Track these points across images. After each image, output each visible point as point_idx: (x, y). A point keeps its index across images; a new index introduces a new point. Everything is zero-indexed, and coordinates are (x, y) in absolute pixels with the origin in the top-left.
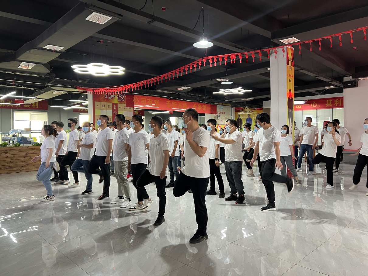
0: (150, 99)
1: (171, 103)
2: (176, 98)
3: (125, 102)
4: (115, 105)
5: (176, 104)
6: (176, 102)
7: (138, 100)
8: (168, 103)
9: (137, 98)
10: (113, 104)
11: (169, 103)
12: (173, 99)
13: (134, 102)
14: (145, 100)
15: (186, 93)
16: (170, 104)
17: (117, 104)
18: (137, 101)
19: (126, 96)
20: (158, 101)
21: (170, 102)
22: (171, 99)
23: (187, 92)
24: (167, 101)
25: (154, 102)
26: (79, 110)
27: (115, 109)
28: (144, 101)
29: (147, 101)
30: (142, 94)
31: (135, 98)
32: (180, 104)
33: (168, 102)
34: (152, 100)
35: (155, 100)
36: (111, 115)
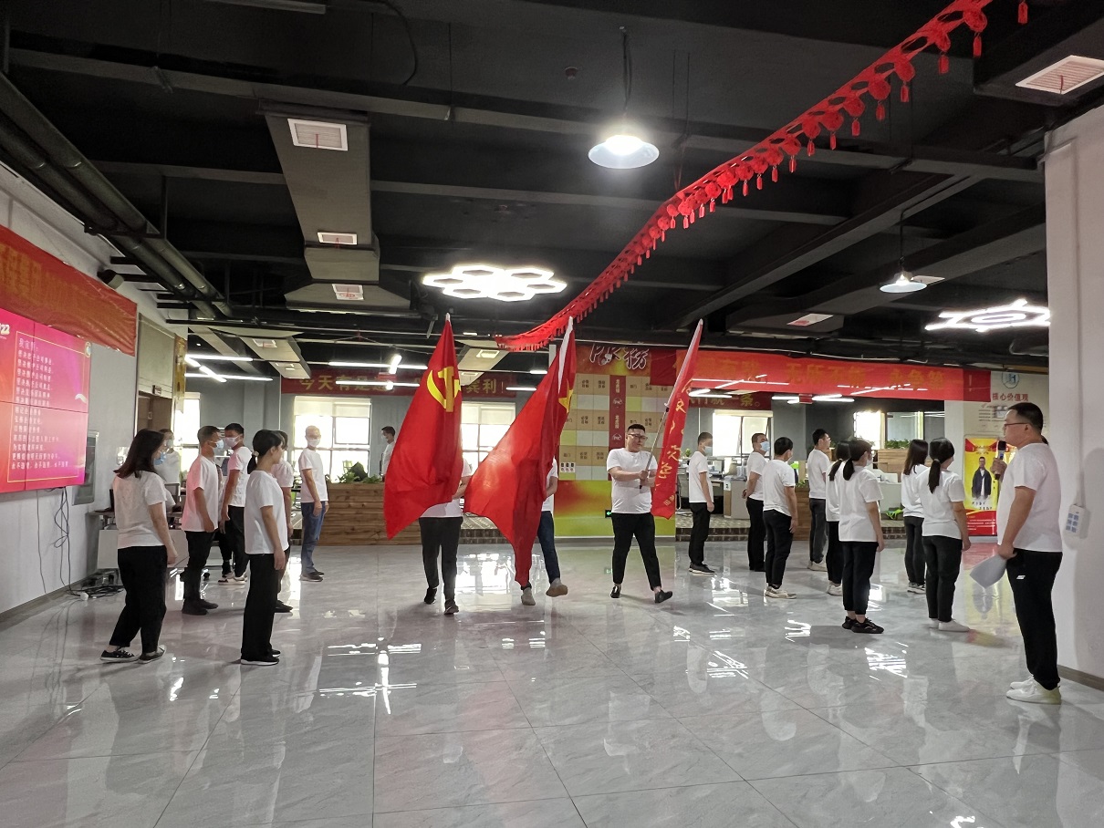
0: (728, 361)
1: (804, 368)
3: (649, 370)
5: (823, 372)
6: (822, 366)
8: (790, 368)
10: (613, 378)
11: (796, 368)
13: (675, 371)
14: (713, 364)
16: (800, 372)
17: (623, 379)
19: (652, 353)
21: (799, 365)
24: (788, 365)
25: (743, 367)
27: (618, 390)
29: (719, 365)
31: (679, 359)
33: (793, 366)
34: (736, 362)
35: (747, 363)
36: (607, 408)
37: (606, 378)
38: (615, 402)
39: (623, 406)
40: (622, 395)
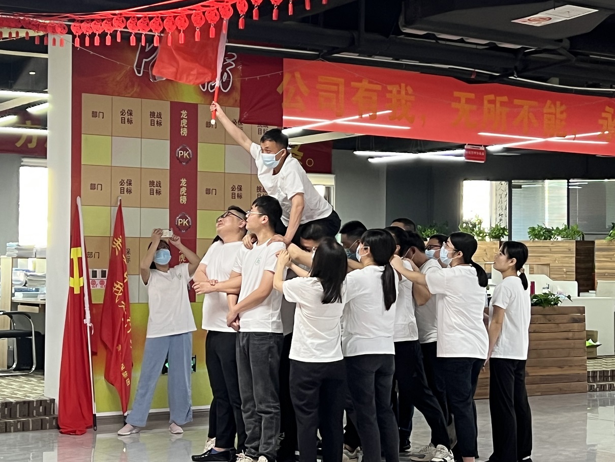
0: (365, 84)
1: (479, 101)
2: (506, 73)
3: (237, 95)
4: (184, 113)
5: (506, 110)
6: (505, 99)
7: (304, 89)
8: (463, 106)
9: (298, 75)
10: (176, 108)
11: (468, 101)
12: (492, 79)
13: (281, 98)
14: (342, 88)
15: (567, 44)
16: (474, 107)
17: (192, 109)
18: (298, 92)
19: (243, 65)
20: (410, 90)
21: (472, 96)
22: (480, 80)
23: (570, 39)
24: (456, 94)
25: (388, 96)
26: (19, 144)
27: (184, 132)
28: (337, 92)
29: (351, 92)
30: (326, 55)
31: (287, 78)
32: (526, 106)
33: (464, 95)
34: (379, 87)
35: (394, 88)
36: (165, 163)
37: (164, 108)
38: (180, 153)
39: (193, 161)
40: (192, 141)
